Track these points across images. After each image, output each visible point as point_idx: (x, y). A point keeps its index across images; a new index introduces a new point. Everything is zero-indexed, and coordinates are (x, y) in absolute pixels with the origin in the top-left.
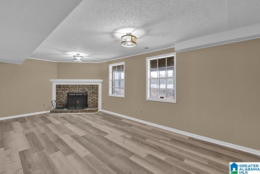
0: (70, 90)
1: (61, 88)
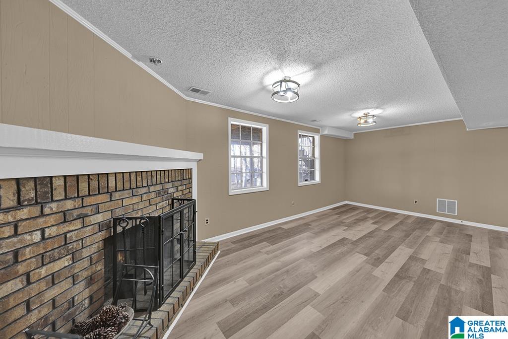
0: (112, 205)
1: (51, 208)
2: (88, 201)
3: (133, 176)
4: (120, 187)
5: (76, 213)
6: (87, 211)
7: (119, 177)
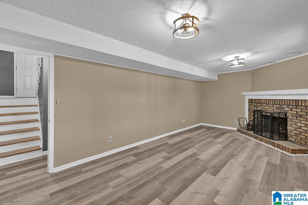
0: (262, 107)
1: (253, 104)
2: (258, 104)
3: (268, 101)
4: (264, 103)
5: (256, 106)
6: (257, 106)
7: (264, 100)
